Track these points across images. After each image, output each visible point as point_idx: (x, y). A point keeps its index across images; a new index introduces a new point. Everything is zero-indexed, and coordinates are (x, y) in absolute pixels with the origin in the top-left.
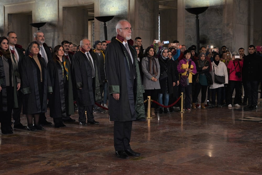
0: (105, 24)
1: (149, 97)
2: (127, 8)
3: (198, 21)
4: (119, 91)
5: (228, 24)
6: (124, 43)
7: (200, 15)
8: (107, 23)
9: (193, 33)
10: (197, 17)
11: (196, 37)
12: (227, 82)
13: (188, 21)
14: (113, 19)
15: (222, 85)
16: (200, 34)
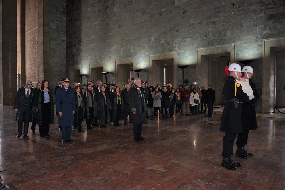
0: (138, 73)
1: (158, 111)
2: (149, 65)
3: (183, 72)
4: (135, 111)
5: (198, 74)
6: (138, 89)
7: (184, 69)
8: (139, 73)
9: (181, 78)
10: (183, 70)
11: (182, 80)
12: (199, 102)
13: (178, 72)
14: (142, 71)
15: (197, 104)
16: (185, 78)
